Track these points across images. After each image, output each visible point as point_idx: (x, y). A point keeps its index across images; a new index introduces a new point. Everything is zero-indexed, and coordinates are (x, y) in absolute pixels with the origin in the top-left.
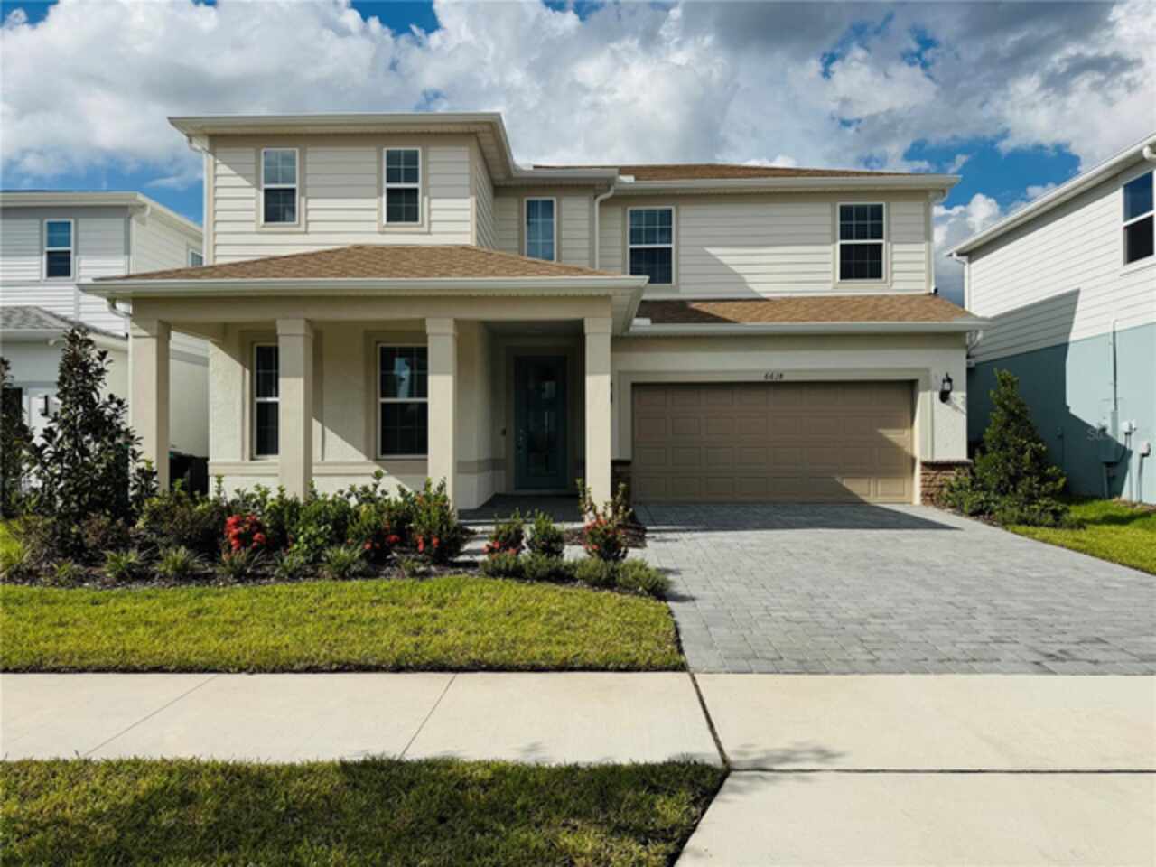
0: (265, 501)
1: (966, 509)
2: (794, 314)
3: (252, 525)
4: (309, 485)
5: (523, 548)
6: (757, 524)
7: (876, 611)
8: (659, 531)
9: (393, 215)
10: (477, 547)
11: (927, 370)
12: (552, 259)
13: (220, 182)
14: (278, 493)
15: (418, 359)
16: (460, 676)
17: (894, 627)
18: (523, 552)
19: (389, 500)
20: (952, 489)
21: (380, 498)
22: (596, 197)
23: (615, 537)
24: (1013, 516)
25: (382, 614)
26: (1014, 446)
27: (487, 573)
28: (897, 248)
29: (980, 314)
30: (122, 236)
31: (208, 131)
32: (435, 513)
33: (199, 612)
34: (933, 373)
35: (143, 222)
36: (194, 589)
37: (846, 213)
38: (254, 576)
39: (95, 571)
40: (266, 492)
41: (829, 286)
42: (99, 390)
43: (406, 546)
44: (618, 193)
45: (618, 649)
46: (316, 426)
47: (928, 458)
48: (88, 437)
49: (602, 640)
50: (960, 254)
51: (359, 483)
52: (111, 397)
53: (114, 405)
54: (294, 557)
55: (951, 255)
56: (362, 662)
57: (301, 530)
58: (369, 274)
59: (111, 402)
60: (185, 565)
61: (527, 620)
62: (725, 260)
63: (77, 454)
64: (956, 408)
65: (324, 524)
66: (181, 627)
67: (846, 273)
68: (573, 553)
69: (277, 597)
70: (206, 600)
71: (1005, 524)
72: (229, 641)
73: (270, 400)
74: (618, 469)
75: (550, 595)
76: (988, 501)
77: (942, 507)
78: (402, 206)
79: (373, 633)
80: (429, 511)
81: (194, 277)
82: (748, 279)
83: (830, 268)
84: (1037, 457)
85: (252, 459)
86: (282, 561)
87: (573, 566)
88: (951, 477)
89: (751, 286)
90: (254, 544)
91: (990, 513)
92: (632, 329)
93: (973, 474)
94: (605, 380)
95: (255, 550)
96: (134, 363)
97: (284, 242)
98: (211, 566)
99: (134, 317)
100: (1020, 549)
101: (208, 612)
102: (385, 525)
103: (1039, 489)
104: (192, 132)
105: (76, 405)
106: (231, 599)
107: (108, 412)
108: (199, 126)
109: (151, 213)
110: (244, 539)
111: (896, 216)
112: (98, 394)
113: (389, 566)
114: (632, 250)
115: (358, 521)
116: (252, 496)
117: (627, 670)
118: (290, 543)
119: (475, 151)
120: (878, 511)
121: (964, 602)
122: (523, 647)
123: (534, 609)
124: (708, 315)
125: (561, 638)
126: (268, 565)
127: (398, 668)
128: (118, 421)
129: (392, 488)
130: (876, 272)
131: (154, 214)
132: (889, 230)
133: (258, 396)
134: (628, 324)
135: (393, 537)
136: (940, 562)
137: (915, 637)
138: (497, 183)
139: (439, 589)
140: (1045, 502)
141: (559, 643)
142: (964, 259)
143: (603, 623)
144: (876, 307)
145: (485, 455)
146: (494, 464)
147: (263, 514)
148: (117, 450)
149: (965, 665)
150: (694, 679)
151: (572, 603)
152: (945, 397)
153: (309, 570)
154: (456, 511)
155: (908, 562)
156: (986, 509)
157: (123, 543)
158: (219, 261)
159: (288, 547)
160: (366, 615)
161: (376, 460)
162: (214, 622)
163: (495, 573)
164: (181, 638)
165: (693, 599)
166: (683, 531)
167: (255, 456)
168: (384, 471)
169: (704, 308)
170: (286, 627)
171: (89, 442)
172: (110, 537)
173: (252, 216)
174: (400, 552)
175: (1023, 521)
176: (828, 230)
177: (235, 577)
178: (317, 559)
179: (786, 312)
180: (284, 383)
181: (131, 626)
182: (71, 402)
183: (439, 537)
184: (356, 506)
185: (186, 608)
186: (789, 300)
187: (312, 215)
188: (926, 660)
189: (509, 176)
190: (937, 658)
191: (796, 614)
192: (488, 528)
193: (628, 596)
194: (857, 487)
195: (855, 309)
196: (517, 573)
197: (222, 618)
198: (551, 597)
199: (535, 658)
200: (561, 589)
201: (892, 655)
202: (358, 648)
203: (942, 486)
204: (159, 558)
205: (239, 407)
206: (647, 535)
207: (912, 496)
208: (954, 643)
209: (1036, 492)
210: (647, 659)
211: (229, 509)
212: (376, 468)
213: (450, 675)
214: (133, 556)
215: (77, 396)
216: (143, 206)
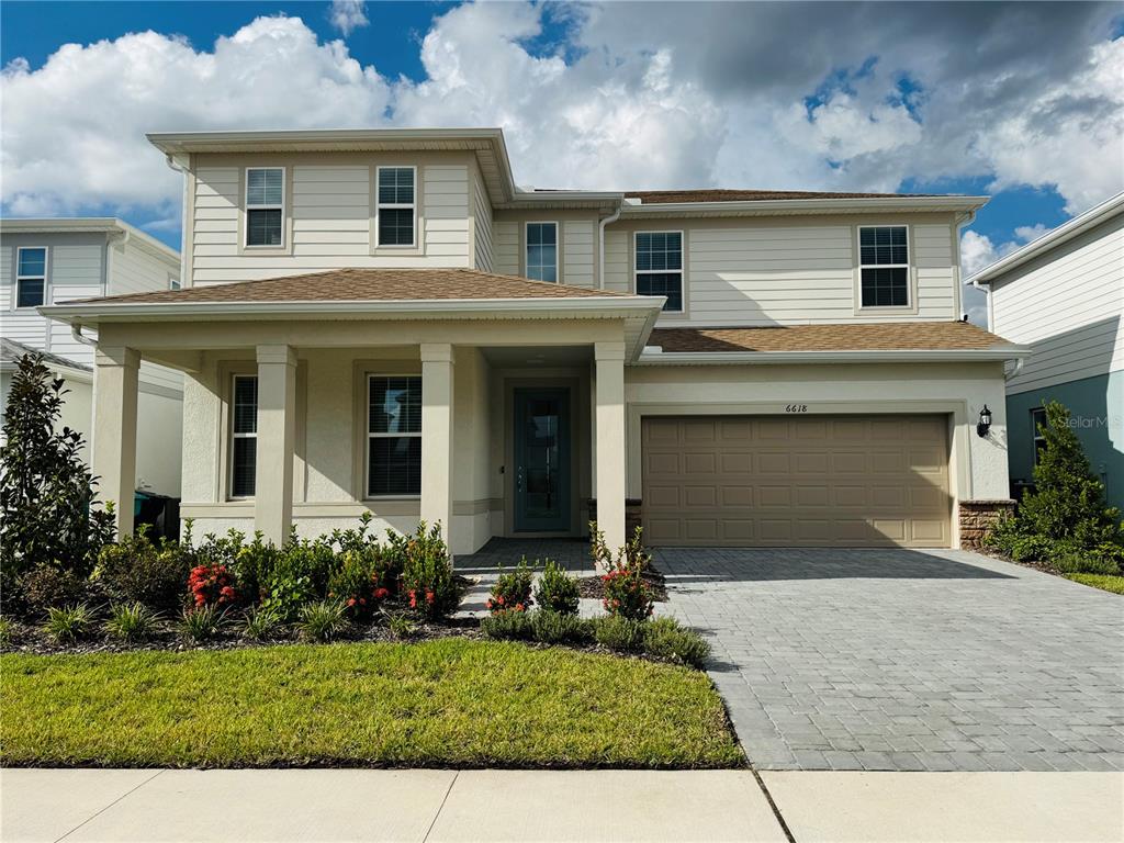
0: (238, 547)
1: (1015, 554)
2: (815, 342)
3: (219, 578)
4: (289, 529)
5: (532, 603)
6: (786, 571)
7: (956, 682)
8: (680, 580)
9: (387, 237)
10: (478, 600)
11: (963, 402)
12: (555, 281)
13: (201, 202)
14: (254, 538)
15: (412, 390)
16: (463, 773)
17: (987, 704)
18: (531, 607)
19: (378, 546)
20: (996, 533)
21: (367, 544)
22: (600, 221)
23: (638, 590)
24: (1074, 562)
25: (366, 688)
26: (1069, 484)
27: (491, 634)
28: (922, 272)
29: (1017, 341)
30: (98, 263)
31: (189, 148)
32: (430, 561)
33: (149, 684)
34: (970, 404)
35: (121, 249)
36: (148, 653)
37: (866, 236)
38: (219, 638)
39: (37, 631)
40: (240, 538)
41: (851, 313)
42: (52, 422)
43: (396, 600)
44: (624, 217)
45: (660, 738)
46: (298, 463)
47: (967, 498)
48: (38, 477)
49: (638, 728)
50: (981, 282)
51: (345, 526)
52: (66, 430)
53: (69, 440)
54: (267, 615)
55: (972, 283)
56: (342, 755)
57: (274, 583)
58: (359, 296)
59: (65, 437)
60: (140, 624)
61: (542, 696)
62: (737, 285)
63: (25, 495)
64: (996, 444)
65: (303, 575)
66: (124, 704)
67: (868, 300)
68: (591, 609)
69: (243, 665)
70: (159, 668)
71: (1064, 571)
72: (180, 724)
73: (248, 435)
74: (634, 510)
75: (567, 664)
76: (1040, 546)
77: (986, 552)
78: (396, 228)
79: (355, 714)
80: (422, 560)
81: (166, 300)
82: (763, 305)
83: (851, 293)
84: (1094, 496)
85: (228, 500)
86: (252, 619)
87: (592, 625)
88: (994, 518)
89: (767, 313)
90: (221, 599)
91: (1044, 559)
92: (641, 357)
93: (1017, 514)
94: (619, 410)
95: (222, 606)
96: (98, 396)
97: (267, 265)
98: (172, 625)
99: (99, 345)
100: (1096, 601)
101: (161, 683)
102: (371, 575)
103: (1099, 533)
104: (173, 150)
105: (25, 440)
106: (191, 667)
107: (62, 447)
108: (180, 143)
109: (131, 239)
110: (210, 594)
111: (920, 240)
112: (51, 428)
113: (375, 625)
114: (638, 275)
115: (340, 572)
116: (224, 542)
117: (672, 767)
118: (262, 598)
119: (475, 171)
120: (916, 556)
121: (1057, 669)
122: (539, 735)
123: (549, 681)
124: (723, 343)
125: (584, 722)
126: (234, 624)
127: (386, 764)
128: (73, 458)
129: (380, 532)
130: (900, 298)
131: (133, 239)
132: (913, 254)
133: (237, 431)
134: (639, 352)
135: (381, 591)
136: (1008, 617)
137: (1016, 718)
138: (495, 206)
139: (434, 654)
140: (1105, 547)
141: (584, 729)
142: (986, 287)
143: (636, 702)
144: (903, 334)
145: (482, 495)
146: (492, 504)
147: (235, 562)
148: (69, 489)
149: (1093, 758)
150: (760, 781)
151: (594, 674)
152: (983, 431)
153: (283, 630)
154: (452, 557)
155: (973, 619)
156: (1039, 555)
157: (69, 599)
158: (197, 285)
159: (261, 602)
160: (348, 690)
161: (364, 500)
162: (164, 699)
163: (499, 635)
164: (124, 719)
165: (737, 667)
166: (707, 580)
167: (231, 497)
168: (372, 514)
169: (717, 336)
170: (251, 704)
171: (39, 481)
172: (56, 592)
173: (234, 238)
174: (389, 607)
175: (1085, 569)
176: (849, 253)
177: (197, 639)
178: (293, 618)
179: (807, 340)
180: (262, 416)
181: (64, 703)
182: (19, 436)
183: (434, 591)
184: (339, 554)
185: (133, 680)
186: (809, 328)
187: (298, 238)
188: (1043, 750)
189: (509, 199)
190: (1056, 748)
191: (864, 687)
192: (487, 577)
193: (661, 665)
194: (890, 530)
195: (881, 337)
196: (525, 634)
197: (176, 692)
198: (568, 665)
199: (556, 752)
200: (579, 654)
201: (999, 744)
202: (337, 736)
203: (984, 529)
204: (111, 617)
205: (215, 444)
206: (667, 585)
207: (950, 540)
208: (1068, 727)
209: (1095, 535)
210: (697, 753)
211: (193, 559)
212: (365, 510)
213: (452, 773)
214: (80, 614)
215: (26, 430)
216: (123, 233)
